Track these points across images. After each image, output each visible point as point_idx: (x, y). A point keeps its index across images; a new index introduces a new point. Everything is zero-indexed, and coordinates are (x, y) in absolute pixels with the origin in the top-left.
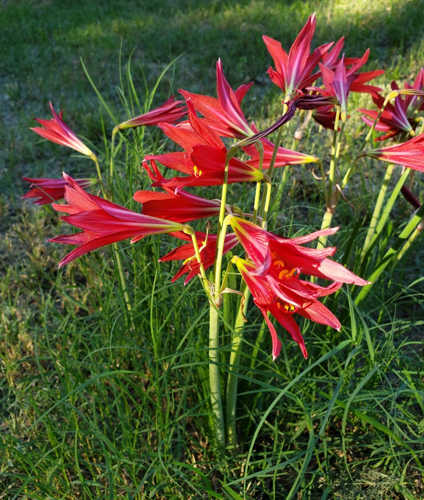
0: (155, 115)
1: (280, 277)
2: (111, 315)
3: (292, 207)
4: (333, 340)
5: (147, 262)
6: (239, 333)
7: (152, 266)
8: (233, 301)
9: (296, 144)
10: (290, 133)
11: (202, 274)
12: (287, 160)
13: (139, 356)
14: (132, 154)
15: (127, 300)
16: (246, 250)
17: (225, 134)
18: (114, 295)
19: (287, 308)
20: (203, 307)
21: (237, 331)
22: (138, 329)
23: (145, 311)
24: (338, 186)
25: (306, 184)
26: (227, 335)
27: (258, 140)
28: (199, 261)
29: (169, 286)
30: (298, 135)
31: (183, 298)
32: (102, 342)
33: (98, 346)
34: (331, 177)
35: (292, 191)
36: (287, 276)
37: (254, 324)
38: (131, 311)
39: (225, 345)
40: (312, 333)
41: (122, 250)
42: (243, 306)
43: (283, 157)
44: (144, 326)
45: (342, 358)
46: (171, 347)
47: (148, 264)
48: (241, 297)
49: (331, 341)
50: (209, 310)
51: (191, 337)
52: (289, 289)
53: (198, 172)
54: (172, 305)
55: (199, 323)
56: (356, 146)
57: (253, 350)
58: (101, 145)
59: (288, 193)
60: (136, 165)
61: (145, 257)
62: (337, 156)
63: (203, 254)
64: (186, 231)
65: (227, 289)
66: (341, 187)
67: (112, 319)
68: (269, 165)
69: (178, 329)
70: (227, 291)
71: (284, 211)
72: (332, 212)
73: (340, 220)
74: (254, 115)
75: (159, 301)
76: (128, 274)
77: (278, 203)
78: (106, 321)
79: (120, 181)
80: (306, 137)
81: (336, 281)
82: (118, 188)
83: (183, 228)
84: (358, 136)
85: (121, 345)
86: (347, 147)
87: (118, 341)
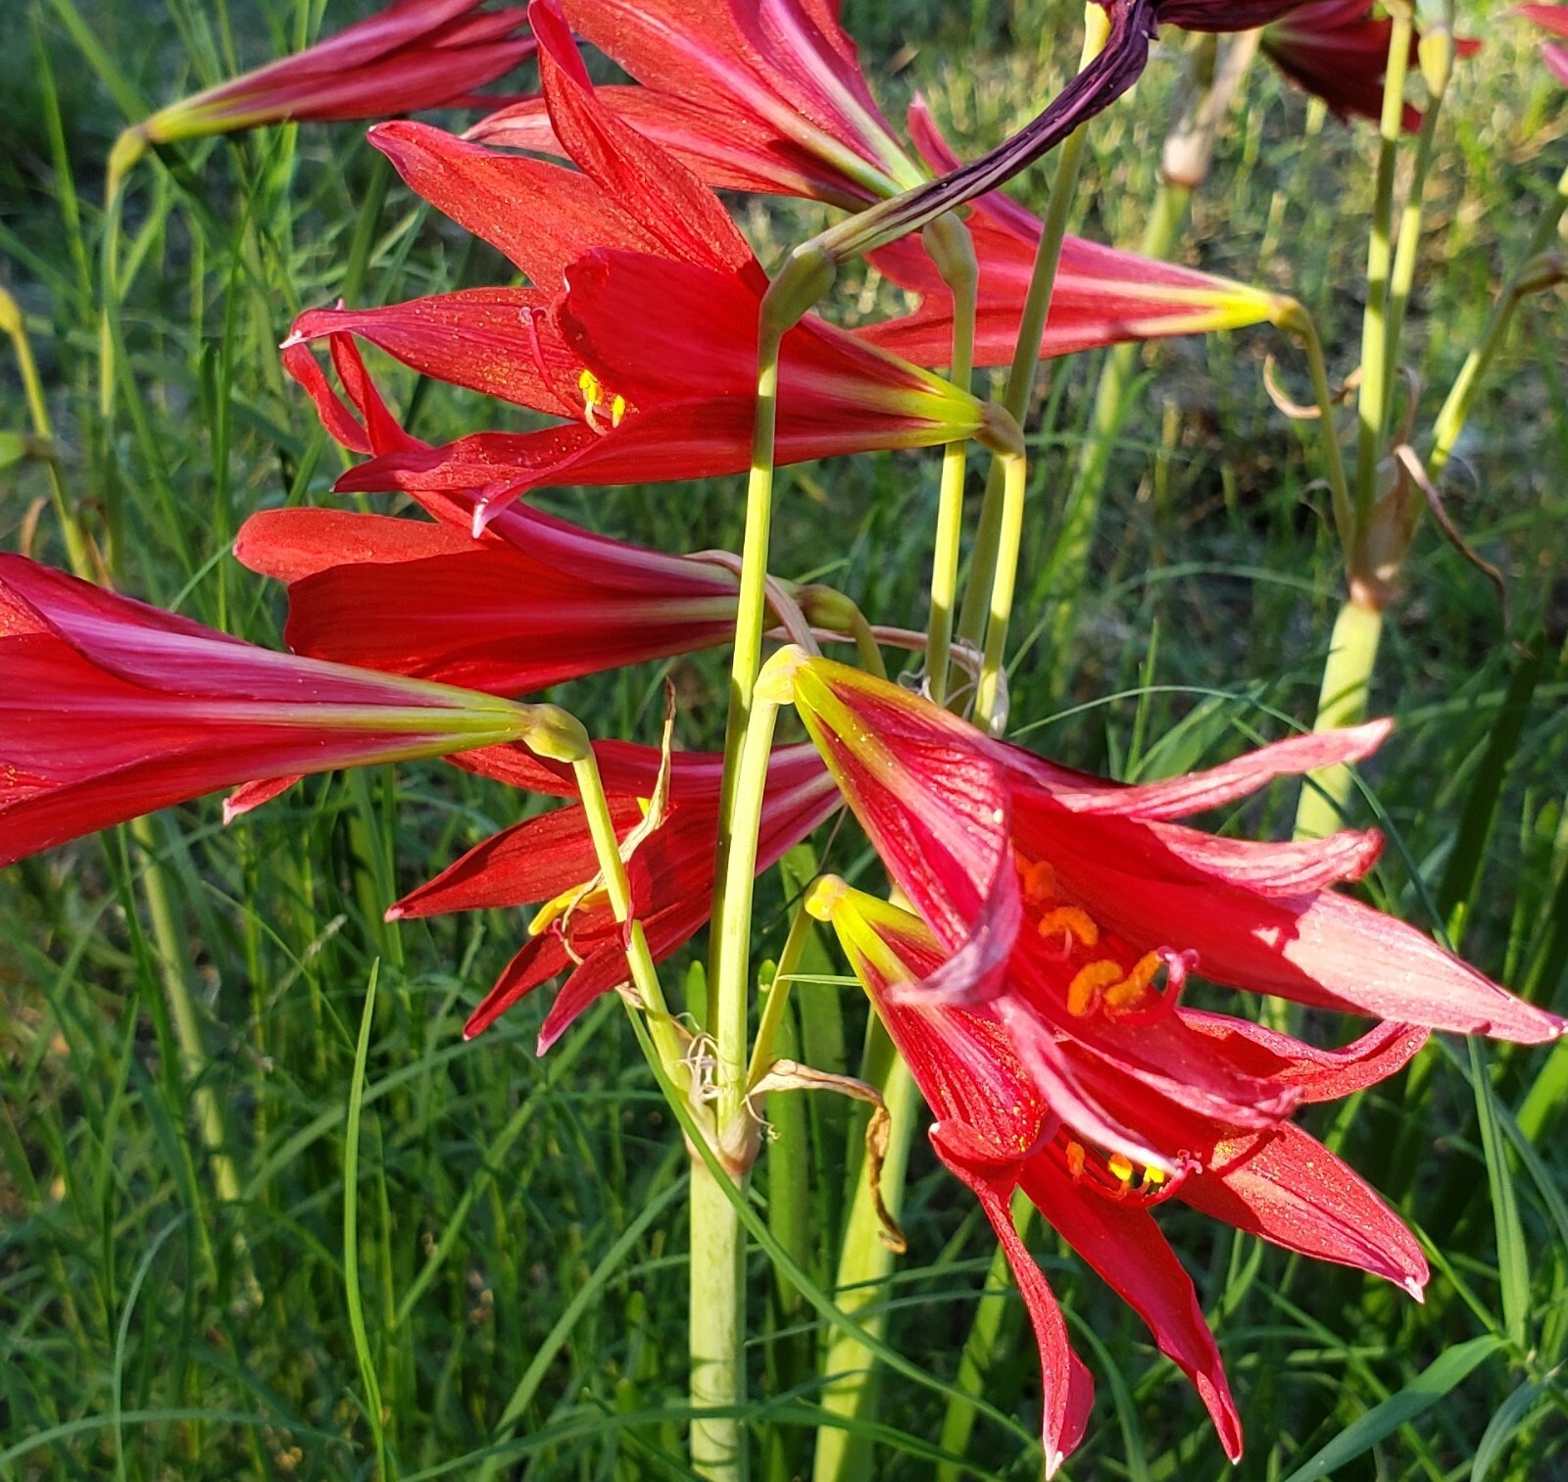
0: (353, 58)
1: (1077, 1002)
2: (118, 1229)
3: (1155, 574)
4: (1404, 1338)
5: (325, 910)
6: (858, 1319)
7: (353, 934)
8: (825, 1129)
9: (1171, 208)
10: (1140, 136)
11: (642, 988)
12: (1116, 315)
13: (288, 1459)
14: (226, 278)
15: (212, 1134)
16: (880, 847)
17: (752, 177)
18: (137, 1108)
19: (1124, 1174)
20: (655, 1166)
21: (847, 1304)
22: (279, 1302)
23: (321, 1199)
24: (1408, 456)
25: (1240, 429)
26: (793, 1331)
27: (947, 216)
28: (621, 911)
29: (453, 1052)
30: (1182, 155)
31: (538, 1113)
32: (72, 1385)
33: (48, 1407)
34: (1370, 407)
35: (1160, 475)
36: (1113, 996)
37: (946, 1263)
38: (238, 1202)
39: (784, 1385)
40: (1279, 1301)
41: (178, 847)
42: (879, 1162)
43: (1094, 297)
44: (317, 1284)
45: (1461, 1439)
46: (478, 1405)
47: (333, 928)
48: (868, 1110)
49: (1391, 1341)
50: (687, 1185)
51: (591, 1346)
52: (1126, 1068)
53: (607, 402)
54: (476, 1160)
55: (633, 1258)
56: (1522, 208)
57: (943, 1407)
58: (40, 224)
59: (1135, 487)
60: (251, 342)
61: (309, 884)
62: (1401, 283)
63: (643, 870)
64: (540, 744)
65: (786, 1065)
66: (1424, 457)
67: (124, 1252)
68: (1012, 340)
69: (509, 1299)
70: (787, 1077)
71: (1114, 591)
72: (1379, 604)
73: (1438, 635)
74: (932, 32)
75: (398, 1140)
76: (213, 975)
77: (1076, 550)
78: (90, 1262)
79: (158, 438)
80: (1236, 157)
81: (1391, 1018)
82: (144, 483)
83: (527, 723)
84: (1530, 151)
85: (181, 1402)
86: (1468, 214)
87: (167, 1378)
